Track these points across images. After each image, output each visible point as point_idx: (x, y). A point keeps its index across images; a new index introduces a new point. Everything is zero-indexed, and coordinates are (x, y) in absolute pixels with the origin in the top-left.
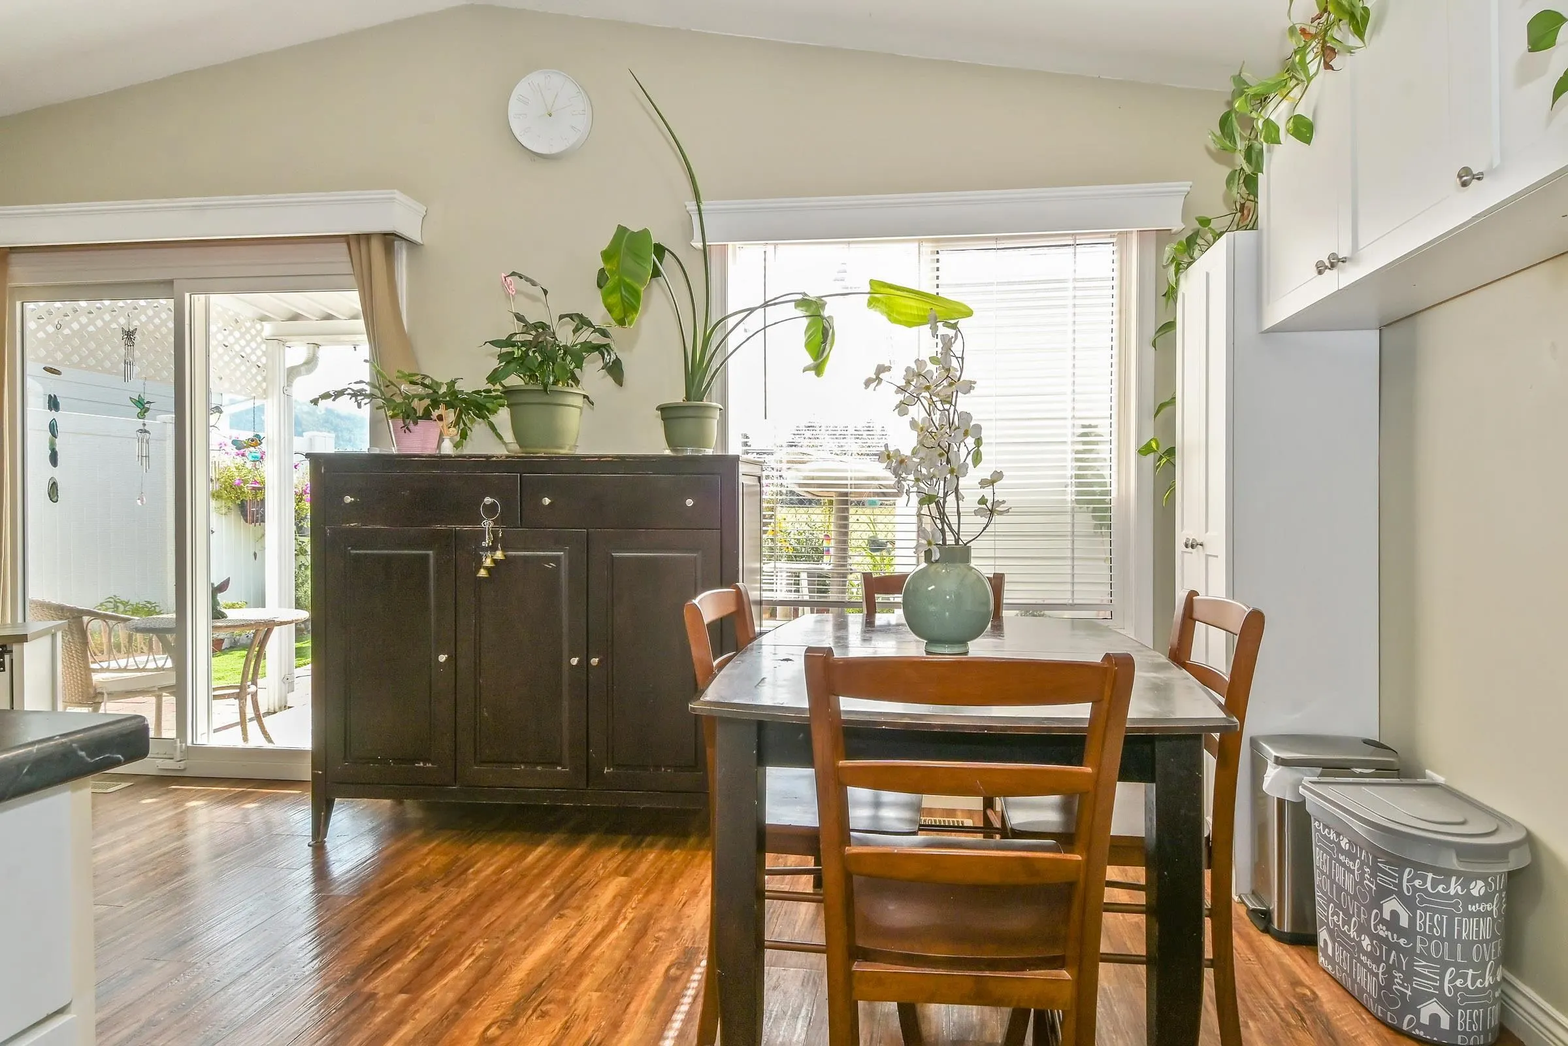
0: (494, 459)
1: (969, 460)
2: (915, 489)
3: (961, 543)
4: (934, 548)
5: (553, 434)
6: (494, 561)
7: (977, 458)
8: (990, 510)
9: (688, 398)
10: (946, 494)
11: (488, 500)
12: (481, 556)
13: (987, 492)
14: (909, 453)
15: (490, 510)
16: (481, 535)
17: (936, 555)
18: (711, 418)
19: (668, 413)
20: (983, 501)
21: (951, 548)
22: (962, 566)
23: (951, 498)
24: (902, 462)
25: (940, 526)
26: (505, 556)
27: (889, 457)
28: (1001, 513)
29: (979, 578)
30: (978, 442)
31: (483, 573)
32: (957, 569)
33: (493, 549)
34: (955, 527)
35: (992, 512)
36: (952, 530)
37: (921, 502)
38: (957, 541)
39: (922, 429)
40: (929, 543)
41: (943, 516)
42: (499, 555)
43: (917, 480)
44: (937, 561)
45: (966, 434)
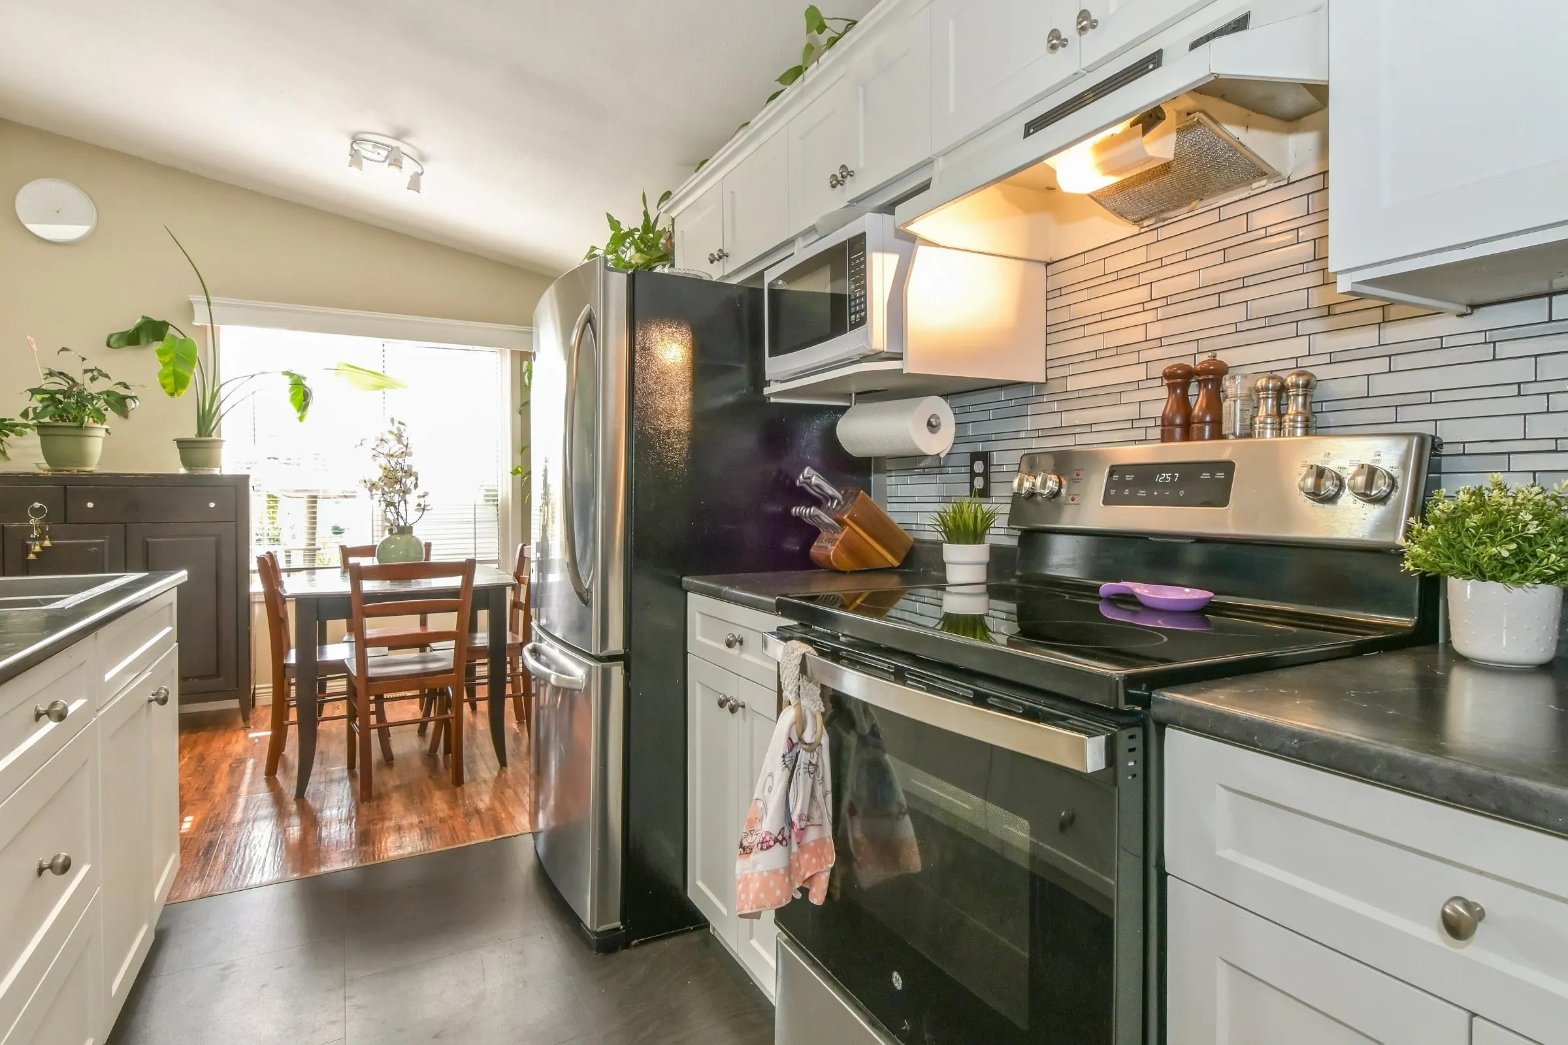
0: (41, 475)
1: (412, 487)
2: (382, 499)
3: (407, 524)
4: (394, 527)
5: (81, 457)
6: (42, 547)
7: (416, 486)
8: (423, 509)
9: (200, 434)
10: (399, 502)
11: (37, 505)
12: (30, 545)
13: (421, 501)
14: (377, 480)
15: (37, 512)
16: (31, 529)
17: (396, 531)
18: (218, 448)
19: (183, 445)
20: (419, 505)
21: (402, 527)
22: (408, 535)
23: (402, 503)
24: (374, 484)
25: (396, 517)
26: (52, 544)
27: (365, 481)
28: (428, 510)
29: (418, 542)
30: (417, 479)
31: (32, 556)
32: (406, 537)
33: (41, 538)
34: (404, 517)
35: (424, 510)
36: (402, 517)
37: (387, 506)
38: (405, 524)
39: (385, 469)
40: (392, 525)
41: (398, 513)
42: (47, 543)
43: (383, 494)
44: (395, 534)
45: (411, 475)
